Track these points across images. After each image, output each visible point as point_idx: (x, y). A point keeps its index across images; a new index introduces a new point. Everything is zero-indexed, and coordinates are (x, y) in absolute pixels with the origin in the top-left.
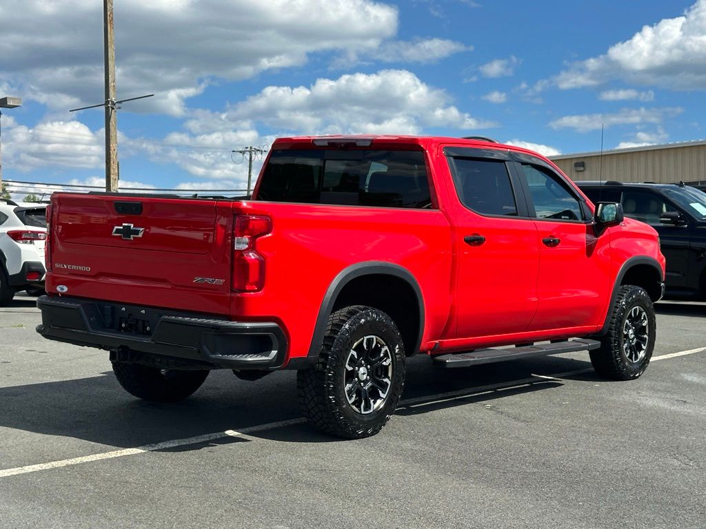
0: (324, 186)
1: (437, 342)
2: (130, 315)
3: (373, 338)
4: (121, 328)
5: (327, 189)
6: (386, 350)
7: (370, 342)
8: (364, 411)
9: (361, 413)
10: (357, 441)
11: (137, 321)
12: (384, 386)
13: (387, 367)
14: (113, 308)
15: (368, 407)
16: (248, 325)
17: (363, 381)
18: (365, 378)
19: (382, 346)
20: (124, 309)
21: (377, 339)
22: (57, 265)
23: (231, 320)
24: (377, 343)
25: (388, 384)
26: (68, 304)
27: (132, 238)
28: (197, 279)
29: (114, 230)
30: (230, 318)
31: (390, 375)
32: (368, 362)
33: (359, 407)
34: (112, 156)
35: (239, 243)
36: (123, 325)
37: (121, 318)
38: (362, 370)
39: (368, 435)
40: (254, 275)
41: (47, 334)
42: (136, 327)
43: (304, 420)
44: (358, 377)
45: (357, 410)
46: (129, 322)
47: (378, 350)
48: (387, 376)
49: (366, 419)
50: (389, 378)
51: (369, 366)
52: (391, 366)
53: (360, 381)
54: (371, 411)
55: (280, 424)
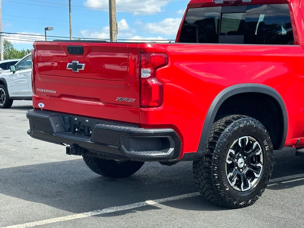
0: (222, 32)
1: (299, 139)
2: (80, 123)
3: (246, 138)
4: (75, 132)
5: (224, 34)
6: (257, 144)
7: (243, 141)
8: (244, 189)
9: (241, 191)
10: (240, 210)
11: (84, 127)
12: (257, 169)
13: (259, 156)
14: (70, 118)
15: (246, 185)
16: (152, 131)
17: (242, 168)
18: (242, 166)
19: (253, 142)
20: (76, 119)
21: (249, 138)
22: (38, 90)
23: (140, 127)
24: (249, 140)
25: (261, 167)
26: (43, 115)
27: (78, 71)
28: (118, 99)
29: (68, 65)
30: (140, 126)
31: (262, 160)
32: (244, 154)
33: (239, 187)
34: (113, 20)
35: (145, 73)
36: (77, 130)
37: (75, 125)
38: (241, 160)
39: (249, 205)
40: (155, 95)
41: (32, 135)
42: (84, 131)
43: (198, 194)
44: (237, 166)
45: (238, 189)
46: (80, 128)
47: (250, 145)
48: (259, 162)
49: (246, 195)
50: (261, 163)
51: (245, 157)
52: (262, 154)
53: (239, 169)
54: (249, 188)
55: (190, 195)
